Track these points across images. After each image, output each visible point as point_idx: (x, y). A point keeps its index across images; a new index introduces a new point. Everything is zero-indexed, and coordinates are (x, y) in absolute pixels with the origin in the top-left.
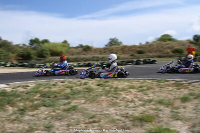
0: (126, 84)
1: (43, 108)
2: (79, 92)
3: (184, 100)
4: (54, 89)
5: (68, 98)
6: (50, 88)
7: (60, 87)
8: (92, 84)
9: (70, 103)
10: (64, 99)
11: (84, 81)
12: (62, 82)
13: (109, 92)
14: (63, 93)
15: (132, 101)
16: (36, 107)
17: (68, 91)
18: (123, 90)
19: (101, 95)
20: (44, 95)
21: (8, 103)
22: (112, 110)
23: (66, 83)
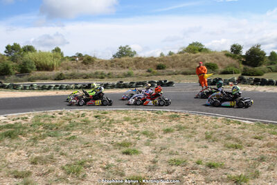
0: (124, 115)
1: (49, 138)
2: (77, 124)
3: (167, 131)
4: (54, 122)
5: (68, 130)
6: (50, 120)
7: (58, 119)
8: (90, 115)
9: (69, 134)
10: (64, 130)
11: (82, 112)
12: (60, 114)
13: (104, 124)
14: (63, 125)
15: (121, 132)
16: (44, 137)
17: (67, 123)
18: (118, 122)
19: (96, 127)
20: (46, 127)
21: (21, 134)
22: (102, 139)
23: (64, 115)
